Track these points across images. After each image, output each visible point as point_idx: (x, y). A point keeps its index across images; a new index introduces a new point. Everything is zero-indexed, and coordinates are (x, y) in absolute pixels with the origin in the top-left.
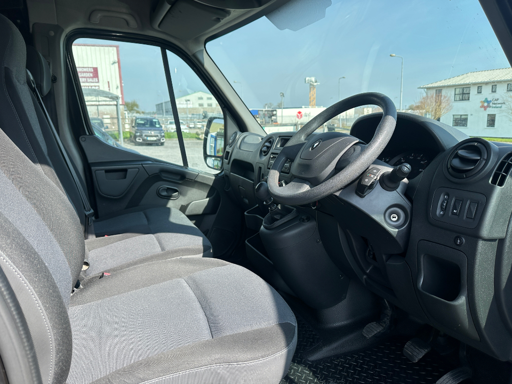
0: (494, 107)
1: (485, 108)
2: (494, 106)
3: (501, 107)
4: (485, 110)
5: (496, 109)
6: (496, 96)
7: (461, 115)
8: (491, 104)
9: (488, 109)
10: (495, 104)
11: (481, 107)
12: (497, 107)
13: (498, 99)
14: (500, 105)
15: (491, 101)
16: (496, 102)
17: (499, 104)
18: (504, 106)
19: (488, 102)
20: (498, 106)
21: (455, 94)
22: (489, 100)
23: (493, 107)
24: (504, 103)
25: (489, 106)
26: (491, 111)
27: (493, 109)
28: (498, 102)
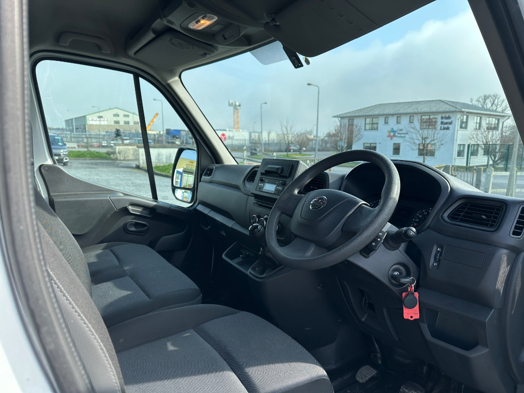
1: (392, 138)
2: (399, 135)
4: (392, 139)
5: (401, 139)
6: (400, 126)
7: (371, 144)
8: (396, 134)
9: (394, 138)
10: (399, 134)
11: (388, 136)
12: (402, 137)
14: (404, 135)
15: (396, 131)
18: (407, 136)
19: (394, 132)
21: (365, 124)
22: (395, 130)
23: (398, 137)
24: (407, 133)
25: (394, 136)
26: (396, 140)
27: (398, 138)
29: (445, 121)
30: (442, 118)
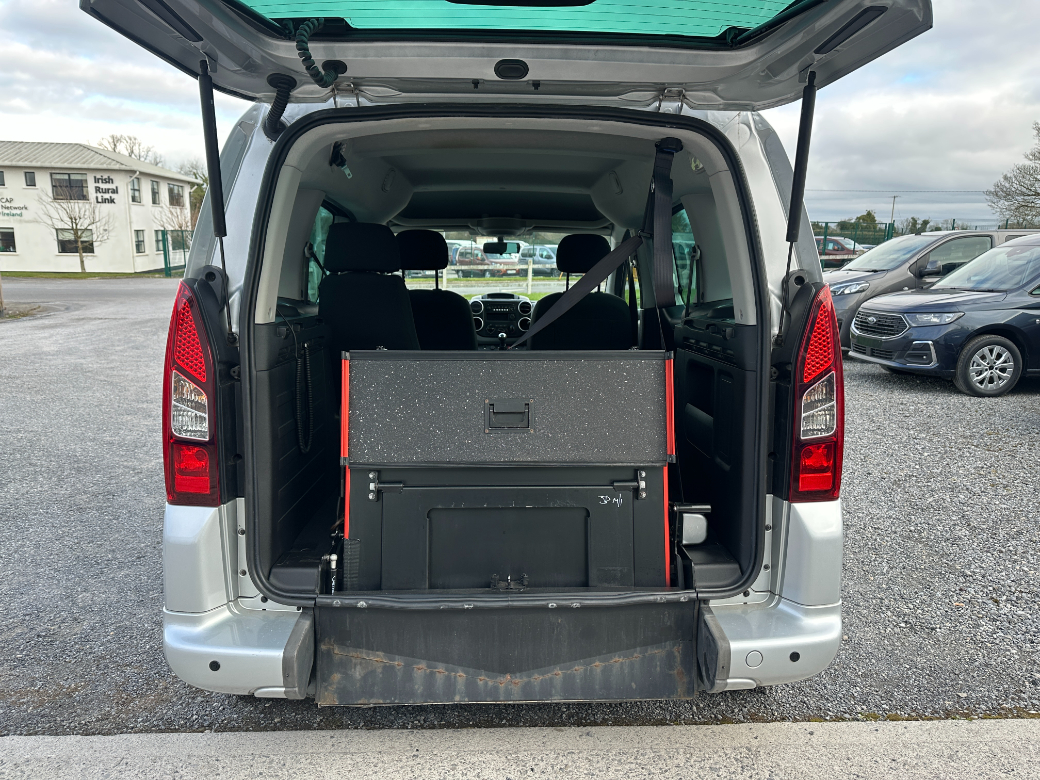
0: (8, 214)
2: (7, 211)
3: (21, 215)
5: (11, 218)
6: (6, 193)
10: (8, 208)
12: (14, 215)
13: (12, 200)
14: (18, 212)
16: (8, 205)
17: (15, 208)
18: (26, 213)
20: (15, 212)
23: (4, 215)
24: (25, 208)
28: (13, 204)
29: (103, 186)
30: (97, 180)
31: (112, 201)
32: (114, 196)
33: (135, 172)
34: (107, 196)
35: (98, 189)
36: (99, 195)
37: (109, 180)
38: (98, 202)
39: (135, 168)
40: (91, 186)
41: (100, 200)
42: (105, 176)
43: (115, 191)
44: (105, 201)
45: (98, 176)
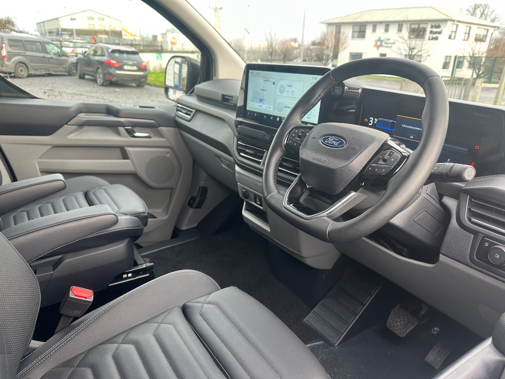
0: (386, 47)
1: (378, 47)
2: (386, 45)
3: (391, 47)
6: (388, 35)
7: (357, 53)
8: (383, 44)
9: (381, 48)
11: (375, 46)
13: (389, 39)
15: (383, 41)
16: (387, 42)
17: (390, 43)
20: (389, 45)
21: (353, 32)
22: (382, 39)
23: (384, 47)
25: (381, 45)
26: (383, 50)
28: (389, 41)
29: (434, 30)
30: (432, 27)
31: (436, 39)
32: (439, 36)
33: (454, 21)
34: (435, 36)
35: (431, 32)
36: (431, 35)
37: (439, 27)
38: (429, 39)
39: (454, 19)
40: (429, 30)
41: (431, 38)
42: (437, 24)
43: (440, 33)
44: (433, 39)
45: (434, 24)
